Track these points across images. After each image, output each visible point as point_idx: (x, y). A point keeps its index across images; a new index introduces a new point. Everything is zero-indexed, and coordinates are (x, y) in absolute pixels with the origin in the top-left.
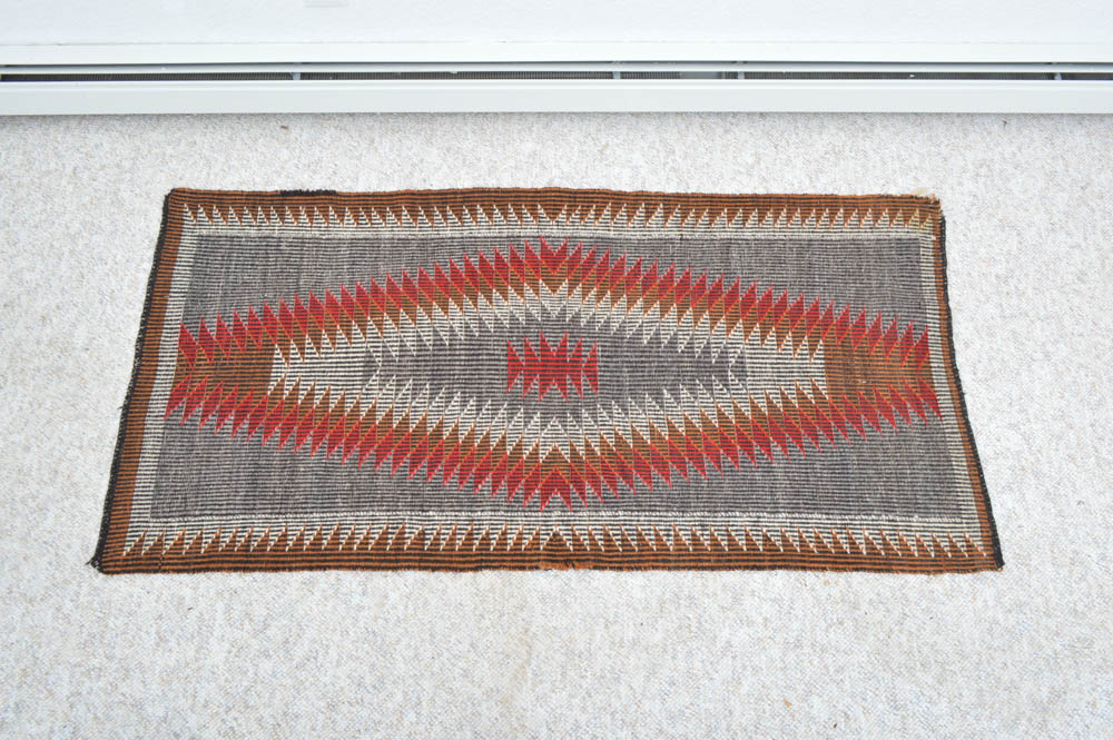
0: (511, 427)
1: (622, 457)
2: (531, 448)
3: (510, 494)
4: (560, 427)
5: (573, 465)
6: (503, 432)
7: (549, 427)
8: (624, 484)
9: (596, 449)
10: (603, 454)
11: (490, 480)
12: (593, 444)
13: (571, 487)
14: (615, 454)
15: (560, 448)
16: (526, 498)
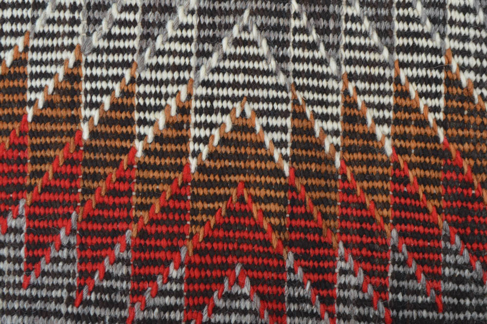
0: (96, 41)
1: (466, 164)
2: (160, 118)
3: (85, 275)
4: (264, 49)
5: (299, 183)
6: (70, 57)
7: (226, 47)
8: (465, 257)
9: (381, 131)
10: (398, 150)
11: (22, 222)
12: (370, 114)
13: (290, 260)
14: (444, 154)
15: (259, 123)
16: (137, 293)
